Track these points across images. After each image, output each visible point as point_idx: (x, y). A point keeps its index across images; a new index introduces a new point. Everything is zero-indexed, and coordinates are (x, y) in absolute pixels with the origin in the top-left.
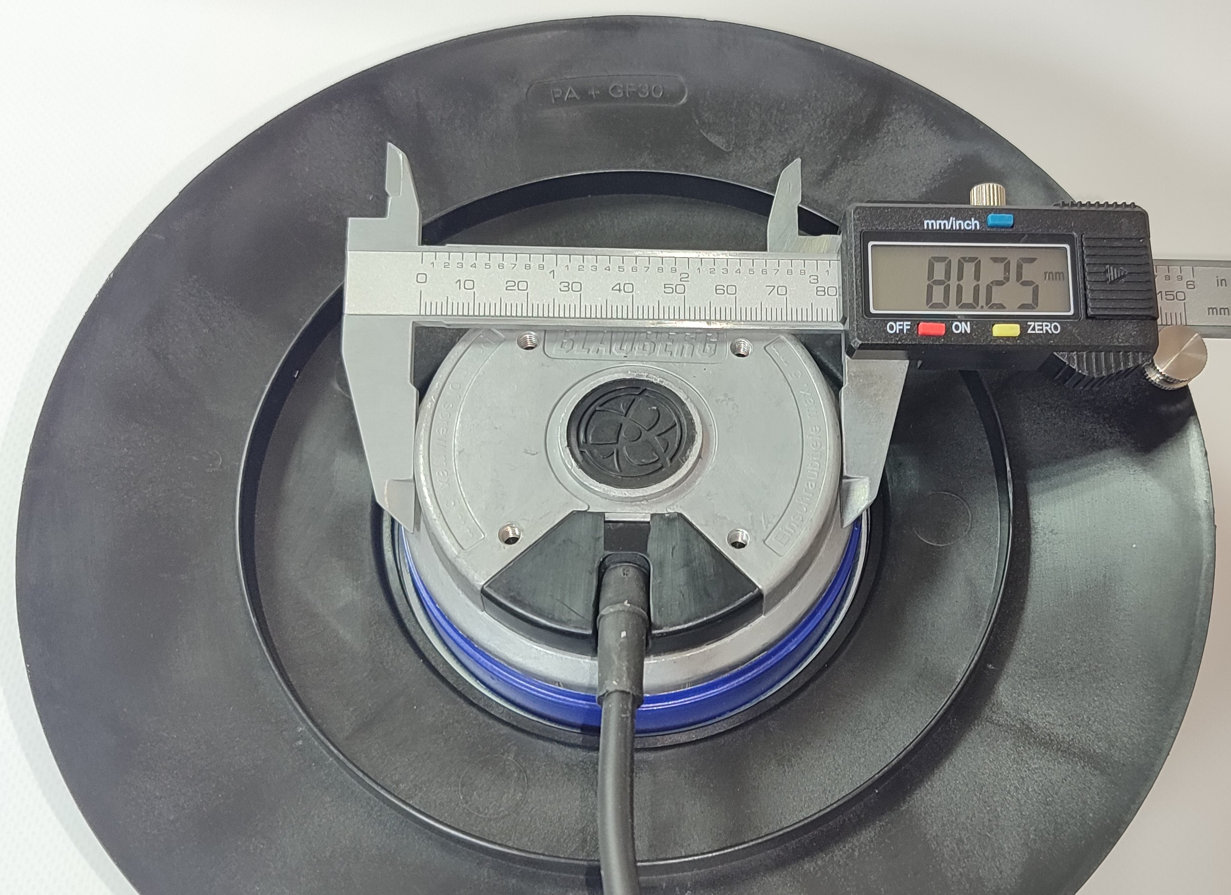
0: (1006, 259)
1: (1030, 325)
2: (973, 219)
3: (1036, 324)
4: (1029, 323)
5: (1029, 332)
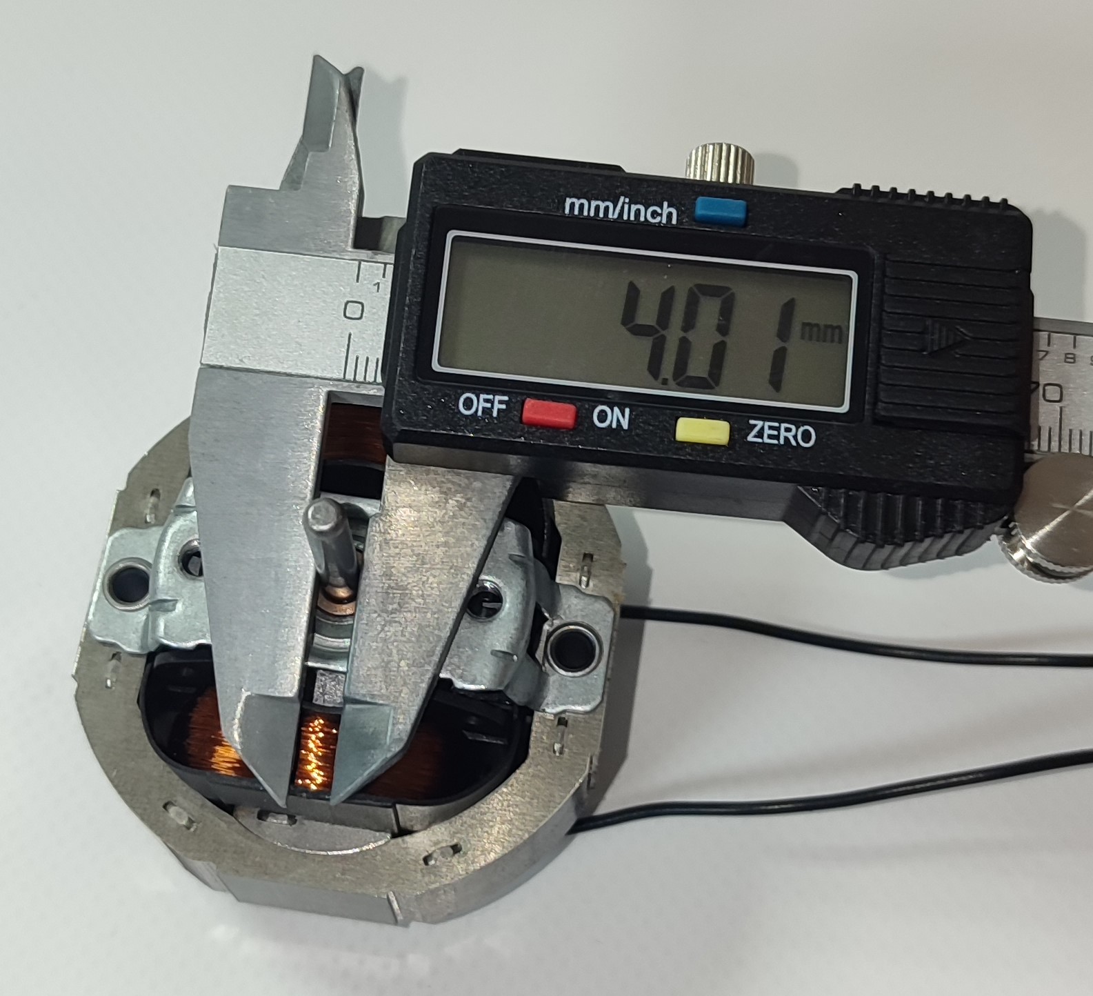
0: (728, 289)
1: (755, 426)
2: (665, 204)
3: (767, 424)
4: (752, 422)
5: (750, 438)
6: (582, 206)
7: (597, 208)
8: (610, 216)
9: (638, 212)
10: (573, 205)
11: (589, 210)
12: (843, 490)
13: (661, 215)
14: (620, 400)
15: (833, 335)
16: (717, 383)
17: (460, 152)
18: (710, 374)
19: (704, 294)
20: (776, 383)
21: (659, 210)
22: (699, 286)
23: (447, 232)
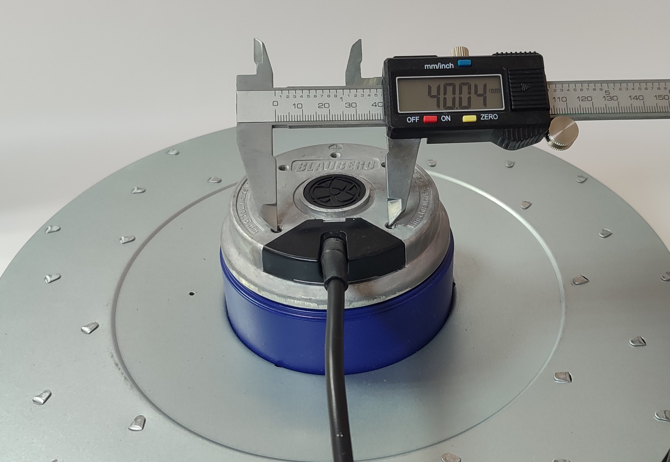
6: (429, 67)
7: (433, 66)
8: (437, 68)
9: (443, 66)
10: (427, 66)
11: (431, 68)
12: (506, 129)
13: (449, 66)
14: (448, 114)
15: (497, 92)
16: (470, 107)
17: (395, 57)
18: (468, 104)
19: (463, 85)
20: (485, 105)
21: (449, 65)
22: (462, 83)
23: (396, 77)
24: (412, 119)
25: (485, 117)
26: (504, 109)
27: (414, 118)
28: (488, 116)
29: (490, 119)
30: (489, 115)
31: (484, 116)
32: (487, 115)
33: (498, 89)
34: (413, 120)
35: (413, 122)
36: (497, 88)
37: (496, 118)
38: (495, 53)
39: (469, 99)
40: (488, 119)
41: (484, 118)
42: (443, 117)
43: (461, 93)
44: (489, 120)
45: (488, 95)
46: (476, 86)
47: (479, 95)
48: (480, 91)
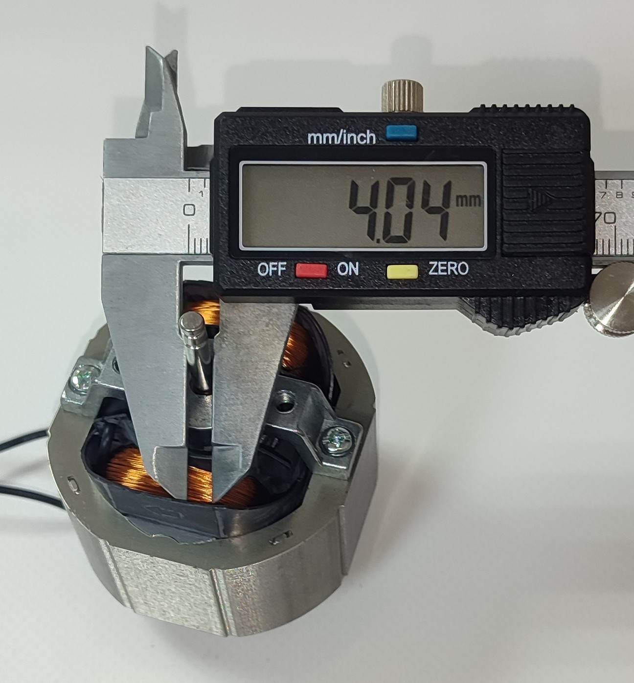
0: (410, 179)
1: (433, 265)
2: (368, 131)
3: (440, 263)
4: (431, 263)
5: (431, 273)
6: (318, 138)
7: (327, 138)
8: (336, 143)
9: (352, 138)
10: (313, 138)
11: (323, 140)
13: (366, 139)
14: (353, 257)
16: (409, 238)
17: (242, 109)
18: (405, 233)
19: (397, 183)
20: (444, 234)
21: (365, 136)
22: (393, 179)
23: (239, 162)
24: (270, 268)
25: (438, 268)
26: (485, 248)
27: (274, 266)
28: (446, 265)
29: (449, 273)
30: (449, 263)
31: (437, 266)
32: (445, 263)
33: (478, 196)
34: (272, 271)
35: (271, 274)
36: (476, 194)
37: (465, 272)
38: (479, 106)
39: (409, 218)
40: (445, 273)
41: (437, 272)
42: (343, 265)
43: (389, 204)
44: (447, 275)
45: (454, 210)
46: (427, 188)
47: (432, 211)
48: (436, 201)
